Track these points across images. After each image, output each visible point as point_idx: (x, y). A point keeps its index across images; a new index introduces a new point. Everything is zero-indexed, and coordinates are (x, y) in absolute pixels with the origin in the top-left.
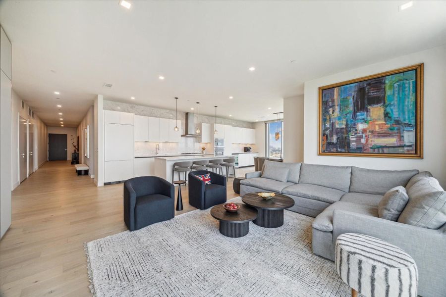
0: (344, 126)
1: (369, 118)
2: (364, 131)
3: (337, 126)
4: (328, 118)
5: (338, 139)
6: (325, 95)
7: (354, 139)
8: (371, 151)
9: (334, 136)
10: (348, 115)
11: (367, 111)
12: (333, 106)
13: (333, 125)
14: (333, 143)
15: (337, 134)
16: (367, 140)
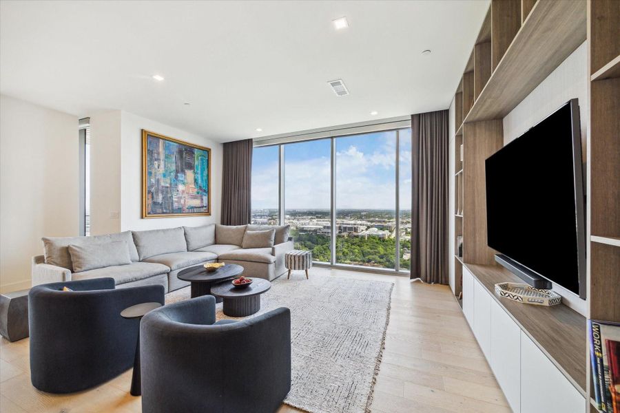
0: (168, 185)
1: (186, 181)
2: (183, 192)
3: (163, 184)
4: (153, 172)
5: (163, 198)
6: (150, 143)
7: (176, 200)
8: (187, 211)
9: (160, 194)
10: (172, 174)
11: (185, 174)
12: (158, 160)
13: (158, 181)
14: (158, 203)
15: (162, 193)
16: (185, 201)
